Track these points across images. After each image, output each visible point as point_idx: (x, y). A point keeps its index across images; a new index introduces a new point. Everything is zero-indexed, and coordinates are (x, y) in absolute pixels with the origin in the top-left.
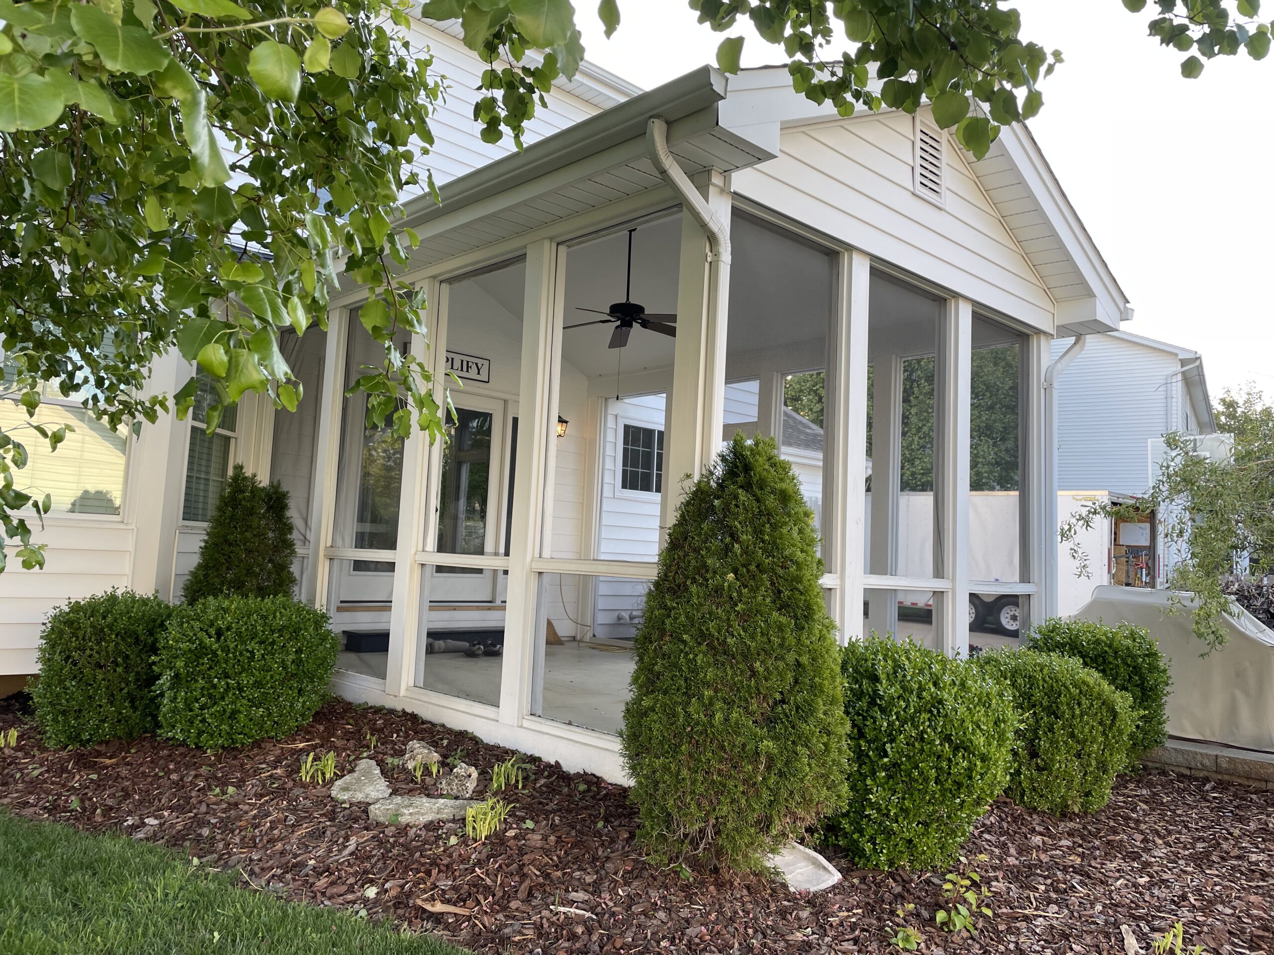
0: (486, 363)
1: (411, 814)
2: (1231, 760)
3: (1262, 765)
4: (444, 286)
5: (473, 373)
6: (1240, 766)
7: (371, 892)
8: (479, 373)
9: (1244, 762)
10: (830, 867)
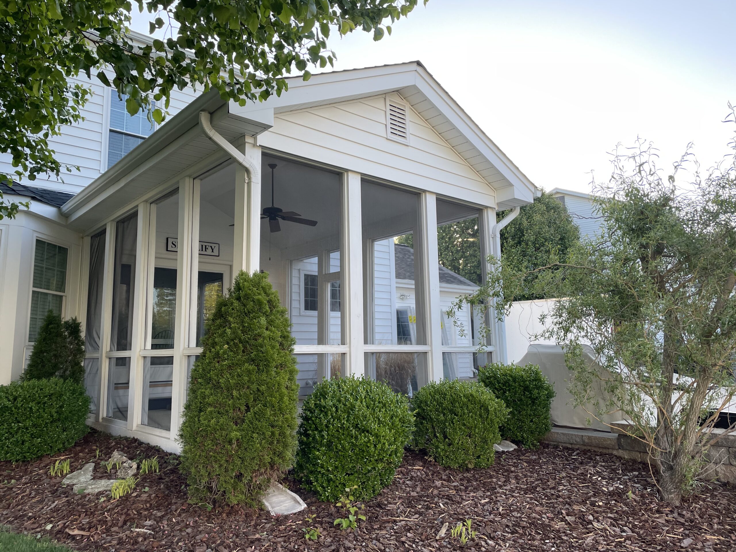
0: (217, 246)
1: (92, 488)
2: (589, 438)
3: (605, 439)
4: (153, 206)
5: (209, 252)
6: (594, 441)
7: (49, 527)
8: (213, 251)
9: (596, 438)
10: (301, 502)
